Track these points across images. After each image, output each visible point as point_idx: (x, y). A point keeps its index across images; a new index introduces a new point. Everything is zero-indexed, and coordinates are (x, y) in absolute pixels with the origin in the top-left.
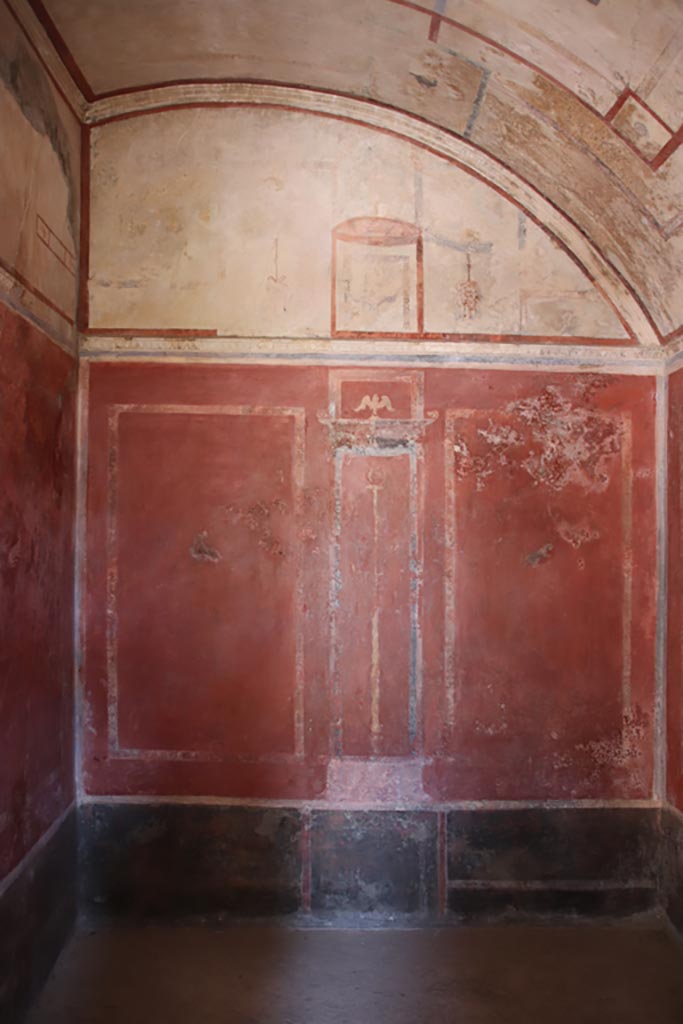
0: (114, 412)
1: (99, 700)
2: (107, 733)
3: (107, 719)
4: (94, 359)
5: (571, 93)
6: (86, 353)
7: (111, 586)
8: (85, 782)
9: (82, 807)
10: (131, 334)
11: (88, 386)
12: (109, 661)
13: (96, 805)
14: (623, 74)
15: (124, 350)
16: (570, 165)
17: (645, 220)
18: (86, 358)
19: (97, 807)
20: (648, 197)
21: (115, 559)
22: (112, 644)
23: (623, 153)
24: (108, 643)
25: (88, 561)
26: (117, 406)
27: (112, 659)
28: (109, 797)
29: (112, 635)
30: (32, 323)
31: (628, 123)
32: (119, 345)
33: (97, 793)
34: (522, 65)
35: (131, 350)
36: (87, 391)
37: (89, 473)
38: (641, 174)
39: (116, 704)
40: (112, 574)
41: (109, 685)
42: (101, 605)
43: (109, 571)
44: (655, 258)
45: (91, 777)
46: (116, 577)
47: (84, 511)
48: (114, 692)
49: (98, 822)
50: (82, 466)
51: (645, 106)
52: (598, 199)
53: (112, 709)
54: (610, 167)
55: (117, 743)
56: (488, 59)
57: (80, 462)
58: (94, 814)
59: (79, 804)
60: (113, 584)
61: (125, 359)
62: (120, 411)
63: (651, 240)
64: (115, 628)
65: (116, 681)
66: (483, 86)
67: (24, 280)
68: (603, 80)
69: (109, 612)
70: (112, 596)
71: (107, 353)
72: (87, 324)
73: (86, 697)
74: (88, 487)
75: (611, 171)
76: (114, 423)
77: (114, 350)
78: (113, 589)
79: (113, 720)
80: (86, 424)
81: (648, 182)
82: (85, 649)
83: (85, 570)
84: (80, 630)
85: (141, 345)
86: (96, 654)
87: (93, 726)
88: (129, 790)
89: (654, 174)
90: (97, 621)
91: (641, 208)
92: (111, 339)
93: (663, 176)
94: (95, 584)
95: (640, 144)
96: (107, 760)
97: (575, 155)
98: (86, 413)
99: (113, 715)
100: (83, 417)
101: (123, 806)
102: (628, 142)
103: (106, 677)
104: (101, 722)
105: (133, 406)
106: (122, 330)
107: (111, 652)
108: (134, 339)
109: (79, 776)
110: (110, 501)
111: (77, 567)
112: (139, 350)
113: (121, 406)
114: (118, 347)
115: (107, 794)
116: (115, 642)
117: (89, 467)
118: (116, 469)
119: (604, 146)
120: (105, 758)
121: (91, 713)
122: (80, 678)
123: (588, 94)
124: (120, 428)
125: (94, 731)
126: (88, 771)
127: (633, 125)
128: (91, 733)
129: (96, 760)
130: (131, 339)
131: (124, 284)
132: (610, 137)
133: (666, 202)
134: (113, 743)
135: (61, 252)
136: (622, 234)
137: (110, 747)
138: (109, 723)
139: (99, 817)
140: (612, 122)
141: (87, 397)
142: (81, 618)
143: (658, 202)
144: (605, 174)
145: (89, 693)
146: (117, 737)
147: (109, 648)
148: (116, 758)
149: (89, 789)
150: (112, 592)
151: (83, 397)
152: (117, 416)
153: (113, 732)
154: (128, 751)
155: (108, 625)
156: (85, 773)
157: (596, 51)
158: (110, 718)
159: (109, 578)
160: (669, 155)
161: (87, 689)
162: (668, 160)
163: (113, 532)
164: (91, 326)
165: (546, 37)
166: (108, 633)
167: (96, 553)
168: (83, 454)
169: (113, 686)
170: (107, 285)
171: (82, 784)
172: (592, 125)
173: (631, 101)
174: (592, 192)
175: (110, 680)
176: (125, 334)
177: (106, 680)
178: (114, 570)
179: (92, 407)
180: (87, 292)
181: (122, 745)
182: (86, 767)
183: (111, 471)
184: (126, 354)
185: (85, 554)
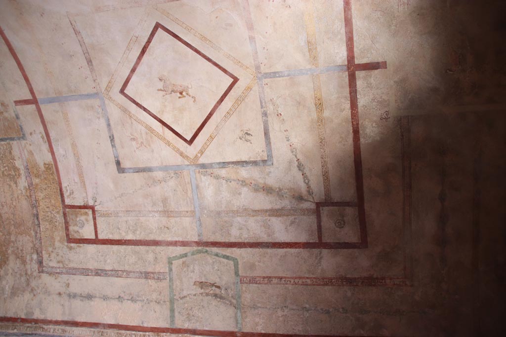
5: (60, 184)
14: (97, 200)
16: (14, 204)
17: (35, 256)
20: (50, 249)
23: (57, 224)
31: (77, 217)
34: (50, 154)
38: (58, 238)
44: (21, 275)
51: (94, 219)
52: (12, 228)
54: (41, 223)
56: (34, 135)
63: (28, 266)
66: (12, 139)
68: (84, 195)
75: (39, 224)
81: (57, 244)
89: (66, 244)
91: (40, 249)
93: (71, 248)
95: (71, 228)
97: (25, 204)
102: (67, 223)
119: (49, 213)
123: (69, 192)
127: (78, 219)
132: (58, 213)
133: (59, 258)
136: (9, 251)
140: (67, 210)
143: (53, 255)
144: (33, 222)
157: (96, 183)
160: (84, 243)
162: (81, 245)
165: (78, 158)
172: (53, 201)
173: (90, 212)
174: (12, 223)
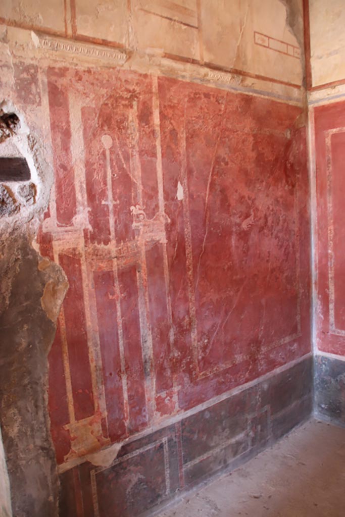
0: (328, 134)
1: (325, 300)
2: (329, 319)
3: (329, 311)
4: (316, 105)
6: (312, 102)
7: (330, 237)
8: (318, 343)
9: (316, 356)
10: (335, 84)
11: (314, 122)
12: (330, 280)
13: (323, 357)
15: (332, 96)
18: (312, 105)
19: (324, 358)
21: (332, 221)
22: (331, 270)
24: (329, 269)
25: (318, 222)
26: (329, 130)
27: (331, 278)
28: (329, 354)
29: (331, 265)
30: (255, 95)
32: (329, 93)
33: (324, 350)
35: (336, 95)
36: (313, 124)
37: (317, 172)
39: (334, 304)
40: (330, 230)
41: (330, 293)
42: (325, 247)
43: (329, 228)
45: (321, 341)
46: (333, 231)
47: (315, 194)
48: (332, 297)
49: (324, 366)
50: (313, 169)
53: (331, 306)
55: (334, 325)
57: (312, 166)
58: (322, 361)
59: (315, 355)
60: (332, 235)
61: (333, 101)
62: (331, 134)
64: (333, 261)
65: (333, 291)
67: (244, 72)
69: (330, 251)
70: (331, 242)
71: (323, 99)
72: (311, 85)
73: (318, 298)
74: (317, 181)
76: (328, 141)
77: (327, 97)
78: (332, 238)
79: (332, 312)
80: (314, 144)
82: (317, 271)
83: (317, 228)
84: (315, 261)
85: (341, 90)
86: (323, 276)
87: (322, 314)
88: (340, 352)
90: (324, 257)
92: (324, 90)
94: (322, 235)
96: (329, 334)
98: (314, 137)
99: (332, 309)
100: (312, 140)
101: (336, 360)
103: (328, 288)
104: (326, 312)
105: (338, 129)
106: (331, 84)
107: (331, 275)
108: (336, 87)
109: (315, 340)
110: (328, 187)
111: (312, 227)
112: (340, 93)
113: (332, 130)
114: (328, 95)
115: (328, 352)
116: (333, 269)
117: (317, 169)
118: (331, 168)
120: (328, 332)
121: (321, 307)
122: (316, 287)
124: (332, 144)
125: (322, 316)
126: (320, 338)
128: (320, 318)
129: (323, 332)
130: (335, 87)
131: (330, 54)
134: (332, 325)
135: (283, 48)
137: (330, 327)
138: (330, 313)
139: (324, 364)
141: (314, 128)
142: (315, 254)
145: (320, 296)
146: (334, 323)
147: (330, 272)
148: (333, 333)
149: (320, 347)
150: (331, 240)
151: (312, 128)
152: (330, 137)
153: (332, 319)
154: (339, 331)
155: (329, 259)
156: (318, 339)
158: (330, 311)
159: (329, 232)
161: (319, 293)
163: (331, 205)
164: (314, 86)
166: (329, 264)
167: (322, 217)
168: (313, 162)
169: (332, 293)
170: (321, 58)
171: (317, 344)
175: (330, 290)
176: (332, 85)
177: (328, 289)
178: (331, 227)
179: (317, 134)
180: (310, 66)
181: (337, 327)
182: (319, 336)
183: (328, 169)
184: (333, 98)
185: (317, 219)
